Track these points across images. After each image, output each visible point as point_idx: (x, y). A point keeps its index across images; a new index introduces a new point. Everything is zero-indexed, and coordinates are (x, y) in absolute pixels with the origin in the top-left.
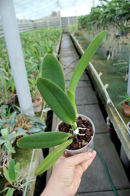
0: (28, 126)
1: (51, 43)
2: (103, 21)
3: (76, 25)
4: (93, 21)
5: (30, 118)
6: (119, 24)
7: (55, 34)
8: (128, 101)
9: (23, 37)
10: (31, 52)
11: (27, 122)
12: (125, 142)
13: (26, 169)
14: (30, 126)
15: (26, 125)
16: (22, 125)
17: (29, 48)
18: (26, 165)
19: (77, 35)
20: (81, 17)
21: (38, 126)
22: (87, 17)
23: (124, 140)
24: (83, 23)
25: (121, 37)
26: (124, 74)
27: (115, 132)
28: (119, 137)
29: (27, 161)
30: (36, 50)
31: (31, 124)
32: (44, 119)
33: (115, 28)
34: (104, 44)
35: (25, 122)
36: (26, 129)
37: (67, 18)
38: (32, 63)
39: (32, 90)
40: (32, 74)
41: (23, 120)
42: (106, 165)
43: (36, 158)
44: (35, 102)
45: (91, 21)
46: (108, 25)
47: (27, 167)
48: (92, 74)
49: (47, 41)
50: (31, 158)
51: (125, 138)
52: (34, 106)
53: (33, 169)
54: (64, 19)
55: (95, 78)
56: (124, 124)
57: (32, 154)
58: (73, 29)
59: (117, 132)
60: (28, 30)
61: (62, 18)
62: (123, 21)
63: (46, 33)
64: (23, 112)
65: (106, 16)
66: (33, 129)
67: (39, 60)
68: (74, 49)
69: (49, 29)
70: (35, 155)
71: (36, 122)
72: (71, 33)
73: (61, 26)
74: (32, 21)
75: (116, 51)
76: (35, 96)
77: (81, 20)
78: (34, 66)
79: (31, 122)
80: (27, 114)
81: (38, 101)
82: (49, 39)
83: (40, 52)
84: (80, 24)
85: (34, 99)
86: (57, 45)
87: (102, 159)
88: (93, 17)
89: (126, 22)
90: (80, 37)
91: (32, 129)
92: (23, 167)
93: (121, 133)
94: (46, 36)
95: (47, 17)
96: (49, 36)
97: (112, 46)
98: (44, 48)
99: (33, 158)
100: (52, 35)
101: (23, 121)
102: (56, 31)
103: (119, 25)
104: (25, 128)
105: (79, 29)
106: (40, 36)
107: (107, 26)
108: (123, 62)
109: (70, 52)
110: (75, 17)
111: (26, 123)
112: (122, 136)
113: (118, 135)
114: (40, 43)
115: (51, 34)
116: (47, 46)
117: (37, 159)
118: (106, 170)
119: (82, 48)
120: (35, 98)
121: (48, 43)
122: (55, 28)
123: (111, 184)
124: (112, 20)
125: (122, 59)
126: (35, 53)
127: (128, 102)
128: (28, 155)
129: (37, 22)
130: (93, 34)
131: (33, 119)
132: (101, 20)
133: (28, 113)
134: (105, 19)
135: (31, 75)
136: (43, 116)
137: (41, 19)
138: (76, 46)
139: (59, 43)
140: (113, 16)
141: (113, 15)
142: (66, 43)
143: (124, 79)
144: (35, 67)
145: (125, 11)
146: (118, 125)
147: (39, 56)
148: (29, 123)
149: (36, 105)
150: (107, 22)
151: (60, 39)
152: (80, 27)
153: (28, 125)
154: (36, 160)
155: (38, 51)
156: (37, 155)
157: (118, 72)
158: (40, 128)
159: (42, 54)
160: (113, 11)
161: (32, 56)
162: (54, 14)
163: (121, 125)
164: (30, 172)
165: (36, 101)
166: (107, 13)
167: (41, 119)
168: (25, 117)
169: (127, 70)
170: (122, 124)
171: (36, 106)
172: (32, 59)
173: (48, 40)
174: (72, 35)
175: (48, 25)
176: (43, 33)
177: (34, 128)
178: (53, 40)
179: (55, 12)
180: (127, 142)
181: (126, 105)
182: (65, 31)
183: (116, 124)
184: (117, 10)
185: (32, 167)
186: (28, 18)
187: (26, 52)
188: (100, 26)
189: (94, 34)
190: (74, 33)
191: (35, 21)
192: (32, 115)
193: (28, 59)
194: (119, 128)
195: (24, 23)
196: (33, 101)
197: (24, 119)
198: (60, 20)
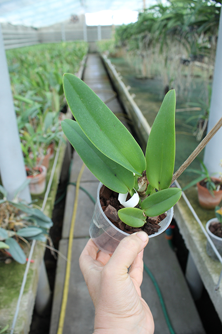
0: (17, 224)
1: (67, 67)
2: (161, 33)
3: (112, 40)
4: (142, 34)
5: (21, 209)
6: (190, 40)
7: (74, 53)
8: (206, 181)
9: (19, 55)
10: (31, 82)
11: (15, 216)
12: (200, 258)
13: (10, 309)
14: (21, 224)
15: (13, 221)
16: (4, 222)
17: (28, 76)
18: (11, 300)
19: (113, 56)
20: (121, 27)
21: (36, 223)
22: (131, 26)
23: (198, 254)
24: (124, 36)
25: (191, 64)
26: (195, 128)
27: (181, 236)
28: (188, 247)
29: (13, 292)
30: (39, 79)
31: (23, 220)
32: (48, 207)
33: (181, 46)
34: (160, 75)
35: (10, 215)
36: (12, 230)
37: (96, 27)
38: (31, 102)
39: (26, 153)
40: (29, 122)
41: (6, 211)
42: (161, 292)
43: (31, 286)
44: (32, 176)
45: (139, 32)
46: (169, 41)
47: (12, 305)
48: (139, 125)
49: (59, 65)
50: (21, 286)
51: (200, 250)
52: (30, 184)
53: (24, 309)
54: (92, 30)
55: (143, 133)
56: (197, 223)
57: (23, 278)
58: (107, 46)
59: (184, 237)
60: (27, 44)
61: (89, 27)
62: (196, 35)
63: (59, 51)
64: (8, 194)
65: (165, 26)
66: (27, 229)
67: (44, 97)
68: (107, 81)
69: (64, 44)
70: (28, 279)
71: (33, 216)
72: (104, 52)
73: (86, 40)
74: (36, 29)
75: (182, 88)
76: (34, 165)
77: (121, 32)
78: (34, 108)
79: (22, 216)
80: (15, 201)
81: (39, 175)
82: (64, 62)
83: (46, 83)
84: (119, 38)
85: (31, 169)
86: (77, 72)
87: (153, 282)
88: (143, 27)
89: (202, 36)
90: (117, 61)
91: (24, 229)
92: (4, 305)
93: (192, 239)
94: (59, 56)
95: (61, 24)
96: (64, 55)
97: (174, 78)
98: (54, 76)
99: (25, 287)
100: (70, 54)
101: (7, 214)
102: (77, 48)
103: (189, 43)
104: (12, 227)
105: (117, 47)
106: (48, 56)
107: (166, 44)
108: (191, 107)
109: (99, 86)
110: (111, 27)
111: (12, 217)
112: (195, 246)
113: (187, 243)
114: (48, 67)
115: (67, 53)
116: (59, 73)
117: (33, 289)
118: (162, 302)
119: (122, 80)
120: (33, 169)
121: (62, 67)
122: (76, 43)
123: (171, 329)
124: (177, 32)
125: (191, 101)
126: (38, 84)
127: (206, 183)
128: (16, 279)
129: (44, 31)
130: (141, 57)
131: (27, 210)
132: (157, 33)
133: (19, 198)
134: (164, 31)
135: (28, 125)
136: (48, 202)
137: (51, 27)
138: (111, 76)
139: (82, 69)
140: (178, 25)
141: (179, 23)
142: (94, 71)
143: (195, 137)
144: (36, 110)
145: (201, 18)
146: (188, 223)
147: (45, 90)
148: (18, 218)
149: (34, 181)
150: (167, 37)
151: (83, 62)
152: (119, 44)
153: (17, 221)
154: (30, 292)
155: (43, 82)
156: (32, 280)
157: (184, 125)
158: (40, 227)
159: (49, 86)
160: (179, 16)
161: (31, 89)
162: (75, 19)
163: (193, 223)
164: (18, 317)
165: (35, 174)
166: (168, 19)
167: (42, 210)
168: (11, 206)
169: (201, 121)
170: (195, 222)
171: (34, 184)
172: (32, 96)
173: (62, 63)
174: (105, 57)
175: (64, 38)
176: (54, 50)
177: (29, 227)
178: (70, 63)
179: (76, 16)
180: (204, 259)
181: (203, 188)
182: (92, 50)
183: (183, 221)
184: (187, 14)
185: (21, 305)
186: (28, 23)
187: (22, 83)
188: (154, 42)
189: (143, 57)
190: (107, 53)
191: (41, 29)
192: (25, 203)
193: (24, 94)
194: (188, 231)
195: (21, 31)
196: (28, 174)
197: (9, 211)
198: (85, 30)
